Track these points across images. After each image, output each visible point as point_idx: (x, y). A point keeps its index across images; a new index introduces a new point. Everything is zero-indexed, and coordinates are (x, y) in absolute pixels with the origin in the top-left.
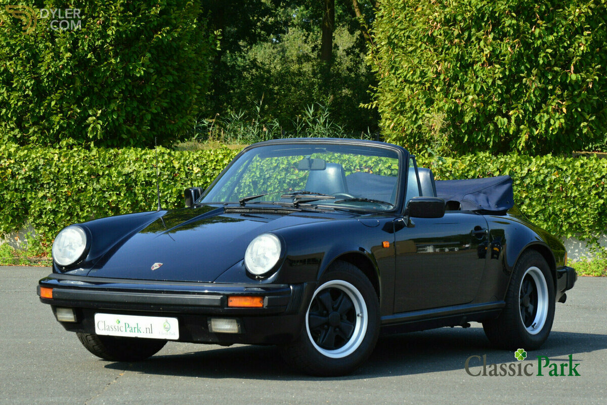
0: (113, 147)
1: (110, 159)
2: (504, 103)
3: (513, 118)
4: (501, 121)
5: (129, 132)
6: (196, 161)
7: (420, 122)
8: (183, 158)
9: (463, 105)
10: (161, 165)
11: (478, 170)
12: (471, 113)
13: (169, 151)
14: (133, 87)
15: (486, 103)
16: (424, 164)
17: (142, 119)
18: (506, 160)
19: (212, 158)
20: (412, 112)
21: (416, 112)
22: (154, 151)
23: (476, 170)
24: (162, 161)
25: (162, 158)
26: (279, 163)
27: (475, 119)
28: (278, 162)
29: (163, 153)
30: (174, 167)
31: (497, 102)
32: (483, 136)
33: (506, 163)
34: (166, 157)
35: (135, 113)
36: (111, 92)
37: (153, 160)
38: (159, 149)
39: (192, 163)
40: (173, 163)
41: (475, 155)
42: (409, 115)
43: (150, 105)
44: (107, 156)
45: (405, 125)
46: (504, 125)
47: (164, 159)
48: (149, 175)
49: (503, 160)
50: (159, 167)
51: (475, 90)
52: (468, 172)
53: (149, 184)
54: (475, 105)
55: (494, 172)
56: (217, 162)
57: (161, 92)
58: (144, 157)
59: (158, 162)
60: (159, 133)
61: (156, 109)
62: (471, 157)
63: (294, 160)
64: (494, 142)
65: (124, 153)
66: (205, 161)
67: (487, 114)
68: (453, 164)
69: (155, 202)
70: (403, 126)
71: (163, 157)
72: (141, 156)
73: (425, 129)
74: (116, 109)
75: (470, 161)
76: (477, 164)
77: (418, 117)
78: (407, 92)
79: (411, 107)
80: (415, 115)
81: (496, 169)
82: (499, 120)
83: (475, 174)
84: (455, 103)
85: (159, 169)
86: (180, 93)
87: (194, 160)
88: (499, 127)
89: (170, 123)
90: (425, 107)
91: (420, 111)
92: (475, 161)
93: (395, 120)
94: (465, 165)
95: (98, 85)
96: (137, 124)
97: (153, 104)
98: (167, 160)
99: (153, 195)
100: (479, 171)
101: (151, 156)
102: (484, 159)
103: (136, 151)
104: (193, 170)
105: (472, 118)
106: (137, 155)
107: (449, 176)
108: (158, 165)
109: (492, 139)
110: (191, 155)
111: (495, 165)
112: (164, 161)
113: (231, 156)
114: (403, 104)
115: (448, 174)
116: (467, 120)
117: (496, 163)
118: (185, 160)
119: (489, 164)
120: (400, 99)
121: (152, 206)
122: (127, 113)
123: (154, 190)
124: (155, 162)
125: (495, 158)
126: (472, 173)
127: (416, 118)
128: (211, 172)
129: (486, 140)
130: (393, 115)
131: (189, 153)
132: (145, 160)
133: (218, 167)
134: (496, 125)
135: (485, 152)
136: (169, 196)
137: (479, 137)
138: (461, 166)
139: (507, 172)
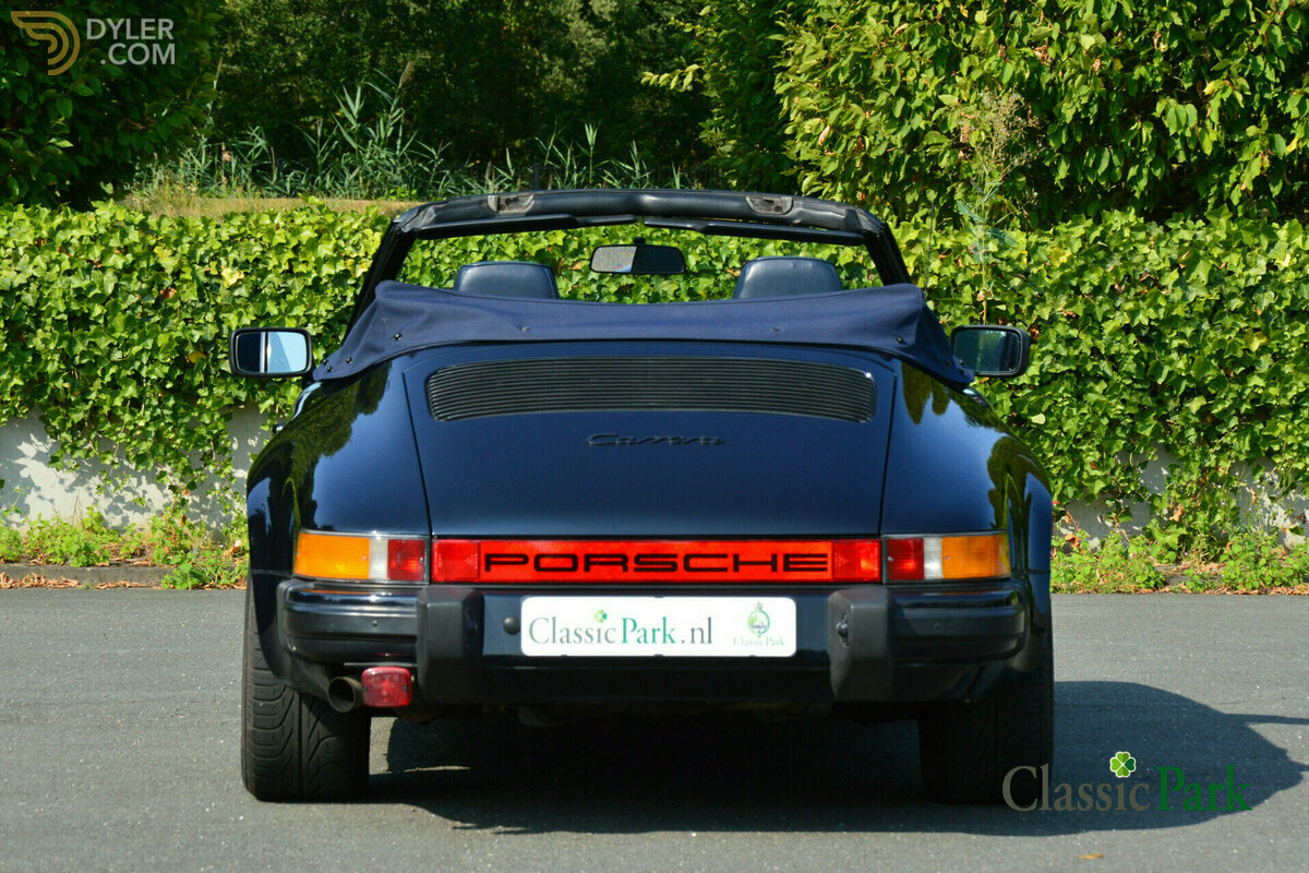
2: (1186, 56)
3: (1214, 105)
4: (1176, 114)
6: (229, 249)
7: (918, 122)
8: (186, 240)
9: (1056, 63)
10: (117, 261)
11: (1109, 268)
12: (1085, 90)
15: (1130, 59)
16: (940, 251)
17: (44, 116)
18: (1195, 236)
19: (279, 238)
20: (893, 90)
22: (90, 216)
23: (1104, 267)
24: (119, 248)
25: (122, 241)
26: (489, 252)
27: (1094, 109)
28: (485, 248)
29: (123, 224)
30: (159, 268)
31: (1166, 55)
32: (1117, 162)
33: (1196, 244)
35: (23, 96)
37: (89, 246)
38: (105, 212)
39: (216, 255)
40: (154, 255)
41: (1098, 220)
42: (882, 99)
45: (864, 132)
46: (1186, 125)
47: (127, 241)
48: (80, 295)
49: (1186, 235)
50: (113, 267)
51: (1100, 20)
52: (1081, 272)
53: (79, 321)
54: (1096, 65)
55: (1160, 273)
56: (295, 250)
58: (60, 236)
59: (107, 252)
60: (96, 160)
61: (87, 84)
62: (1085, 228)
63: (539, 241)
64: (1152, 178)
66: (257, 249)
67: (1133, 92)
68: (1032, 251)
69: (103, 378)
70: (858, 134)
71: (124, 234)
72: (52, 233)
73: (936, 142)
75: (1084, 238)
76: (1106, 249)
77: (913, 106)
78: (873, 28)
79: (889, 74)
80: (902, 101)
81: (1168, 264)
82: (1171, 111)
83: (1104, 279)
84: (1031, 60)
85: (110, 274)
87: (224, 244)
88: (1172, 131)
89: (129, 130)
90: (930, 73)
91: (916, 86)
92: (1102, 237)
93: (833, 116)
94: (1068, 253)
96: (30, 132)
98: (135, 244)
99: (96, 357)
100: (1115, 272)
101: (84, 232)
102: (1127, 232)
103: (35, 215)
104: (219, 276)
105: (1086, 107)
106: (38, 228)
107: (1022, 287)
108: (110, 261)
109: (1145, 171)
111: (1164, 252)
112: (125, 250)
113: (341, 234)
114: (861, 65)
115: (1016, 282)
116: (1068, 111)
117: (1167, 246)
118: (195, 245)
119: (1144, 249)
120: (853, 49)
121: (90, 392)
123: (97, 341)
124: (96, 252)
125: (1160, 230)
126: (1094, 278)
127: (906, 108)
128: (278, 282)
129: (1125, 171)
130: (827, 102)
132: (66, 246)
133: (301, 268)
134: (1159, 126)
135: (1122, 208)
136: (145, 361)
137: (1104, 165)
138: (1057, 255)
139: (1201, 272)
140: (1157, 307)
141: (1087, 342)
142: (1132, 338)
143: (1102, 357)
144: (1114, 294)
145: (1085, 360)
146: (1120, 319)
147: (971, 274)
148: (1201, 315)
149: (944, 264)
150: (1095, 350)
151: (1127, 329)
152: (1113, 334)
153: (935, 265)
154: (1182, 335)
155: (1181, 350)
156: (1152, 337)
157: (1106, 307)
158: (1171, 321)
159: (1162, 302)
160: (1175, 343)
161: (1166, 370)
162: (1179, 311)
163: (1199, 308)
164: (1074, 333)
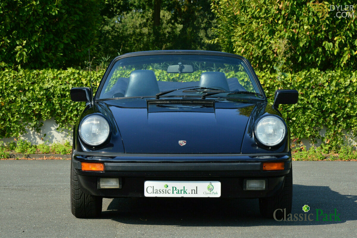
0: (35, 69)
1: (33, 78)
2: (330, 31)
3: (337, 43)
4: (328, 45)
5: (47, 57)
6: (99, 79)
7: (265, 48)
8: (89, 76)
9: (298, 33)
10: (72, 82)
11: (311, 82)
12: (305, 39)
13: (78, 71)
14: (50, 23)
15: (316, 32)
16: (270, 78)
17: (57, 48)
18: (332, 74)
20: (259, 40)
21: (262, 40)
22: (66, 71)
23: (310, 82)
24: (73, 79)
25: (73, 77)
27: (308, 44)
28: (160, 78)
29: (74, 73)
30: (82, 83)
31: (325, 31)
32: (313, 57)
33: (332, 76)
34: (76, 76)
35: (52, 43)
36: (33, 27)
37: (66, 78)
38: (70, 70)
39: (96, 80)
40: (81, 80)
41: (309, 71)
42: (257, 42)
43: (62, 38)
44: (32, 75)
45: (252, 50)
46: (330, 48)
47: (75, 77)
48: (63, 90)
49: (330, 74)
50: (71, 83)
51: (309, 22)
52: (304, 83)
53: (63, 96)
54: (308, 33)
55: (324, 83)
57: (70, 28)
58: (59, 76)
59: (70, 80)
60: (70, 59)
61: (67, 40)
62: (305, 73)
63: (173, 76)
64: (322, 61)
65: (44, 73)
67: (317, 40)
68: (292, 78)
69: (69, 110)
70: (251, 51)
71: (74, 75)
72: (57, 75)
73: (269, 52)
74: (37, 40)
75: (305, 75)
76: (310, 78)
77: (264, 44)
78: (254, 25)
79: (258, 36)
80: (261, 42)
81: (326, 81)
82: (326, 44)
83: (310, 85)
84: (292, 32)
85: (71, 85)
86: (85, 28)
87: (98, 77)
88: (327, 49)
89: (77, 51)
90: (268, 36)
91: (265, 39)
92: (310, 75)
93: (245, 47)
94: (301, 79)
95: (23, 22)
96: (53, 52)
97: (65, 36)
98: (77, 78)
99: (67, 104)
100: (313, 83)
101: (65, 75)
102: (316, 74)
103: (53, 71)
104: (96, 85)
105: (306, 43)
106: (54, 74)
107: (290, 87)
108: (71, 82)
109: (320, 59)
110: (95, 74)
111: (325, 78)
112: (74, 79)
113: (126, 75)
114: (251, 34)
115: (289, 86)
116: (301, 45)
117: (325, 77)
118: (91, 78)
119: (320, 78)
120: (249, 30)
121: (66, 113)
122: (46, 43)
123: (68, 101)
124: (67, 80)
125: (324, 73)
126: (308, 84)
127: (262, 44)
129: (315, 59)
130: (243, 43)
131: (94, 73)
132: (60, 78)
134: (323, 48)
135: (315, 68)
136: (79, 105)
137: (310, 58)
138: (299, 79)
139: (334, 83)
140: (323, 92)
141: (306, 100)
142: (317, 99)
143: (310, 104)
144: (312, 88)
145: (306, 104)
146: (314, 94)
147: (277, 84)
148: (334, 94)
149: (271, 81)
150: (308, 102)
151: (315, 97)
152: (312, 98)
153: (269, 81)
154: (329, 98)
155: (329, 102)
156: (322, 99)
157: (311, 91)
158: (326, 95)
159: (324, 90)
160: (327, 100)
161: (325, 107)
162: (328, 92)
163: (333, 92)
164: (303, 98)
